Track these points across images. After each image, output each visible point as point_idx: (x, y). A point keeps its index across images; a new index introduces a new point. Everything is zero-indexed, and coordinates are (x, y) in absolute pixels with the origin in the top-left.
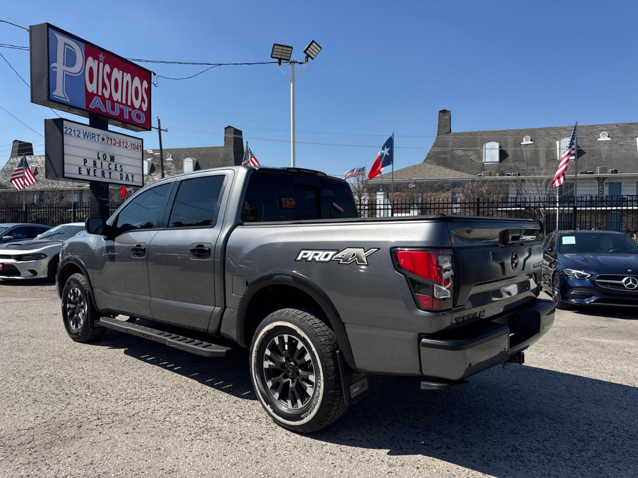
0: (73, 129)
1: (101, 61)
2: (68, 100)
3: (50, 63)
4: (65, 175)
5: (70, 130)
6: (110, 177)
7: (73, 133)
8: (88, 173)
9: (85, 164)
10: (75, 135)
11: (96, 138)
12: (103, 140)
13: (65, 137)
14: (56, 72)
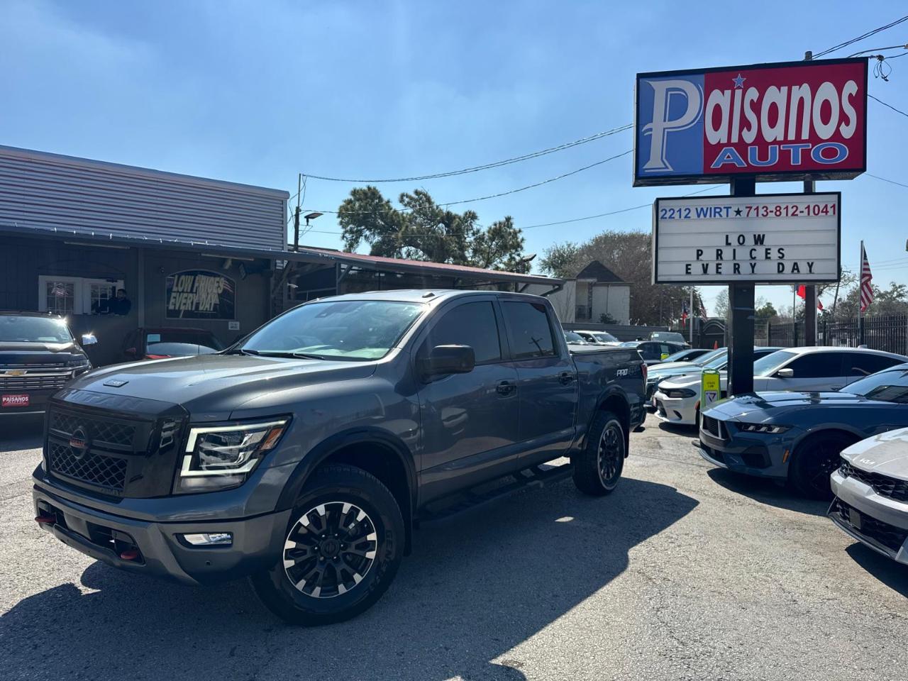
0: (676, 209)
1: (739, 88)
2: (671, 169)
3: (641, 126)
4: (659, 279)
5: (672, 211)
6: (753, 272)
7: (676, 215)
8: (705, 270)
9: (700, 257)
10: (680, 217)
11: (724, 213)
12: (738, 212)
13: (661, 224)
14: (651, 135)
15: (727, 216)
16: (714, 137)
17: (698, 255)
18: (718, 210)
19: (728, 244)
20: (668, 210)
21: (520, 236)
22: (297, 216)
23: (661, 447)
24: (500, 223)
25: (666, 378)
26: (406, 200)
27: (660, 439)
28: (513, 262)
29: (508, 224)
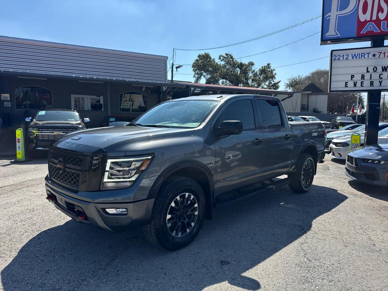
0: (342, 55)
2: (339, 35)
3: (324, 16)
4: (332, 90)
5: (339, 56)
6: (380, 85)
7: (341, 58)
8: (355, 85)
9: (353, 79)
10: (343, 59)
11: (366, 56)
12: (374, 55)
13: (333, 63)
14: (330, 19)
15: (368, 57)
16: (363, 18)
17: (352, 78)
18: (363, 55)
19: (368, 71)
20: (337, 56)
21: (274, 72)
22: (172, 67)
23: (329, 169)
24: (265, 67)
25: (337, 138)
26: (222, 58)
27: (329, 166)
28: (271, 85)
29: (268, 67)
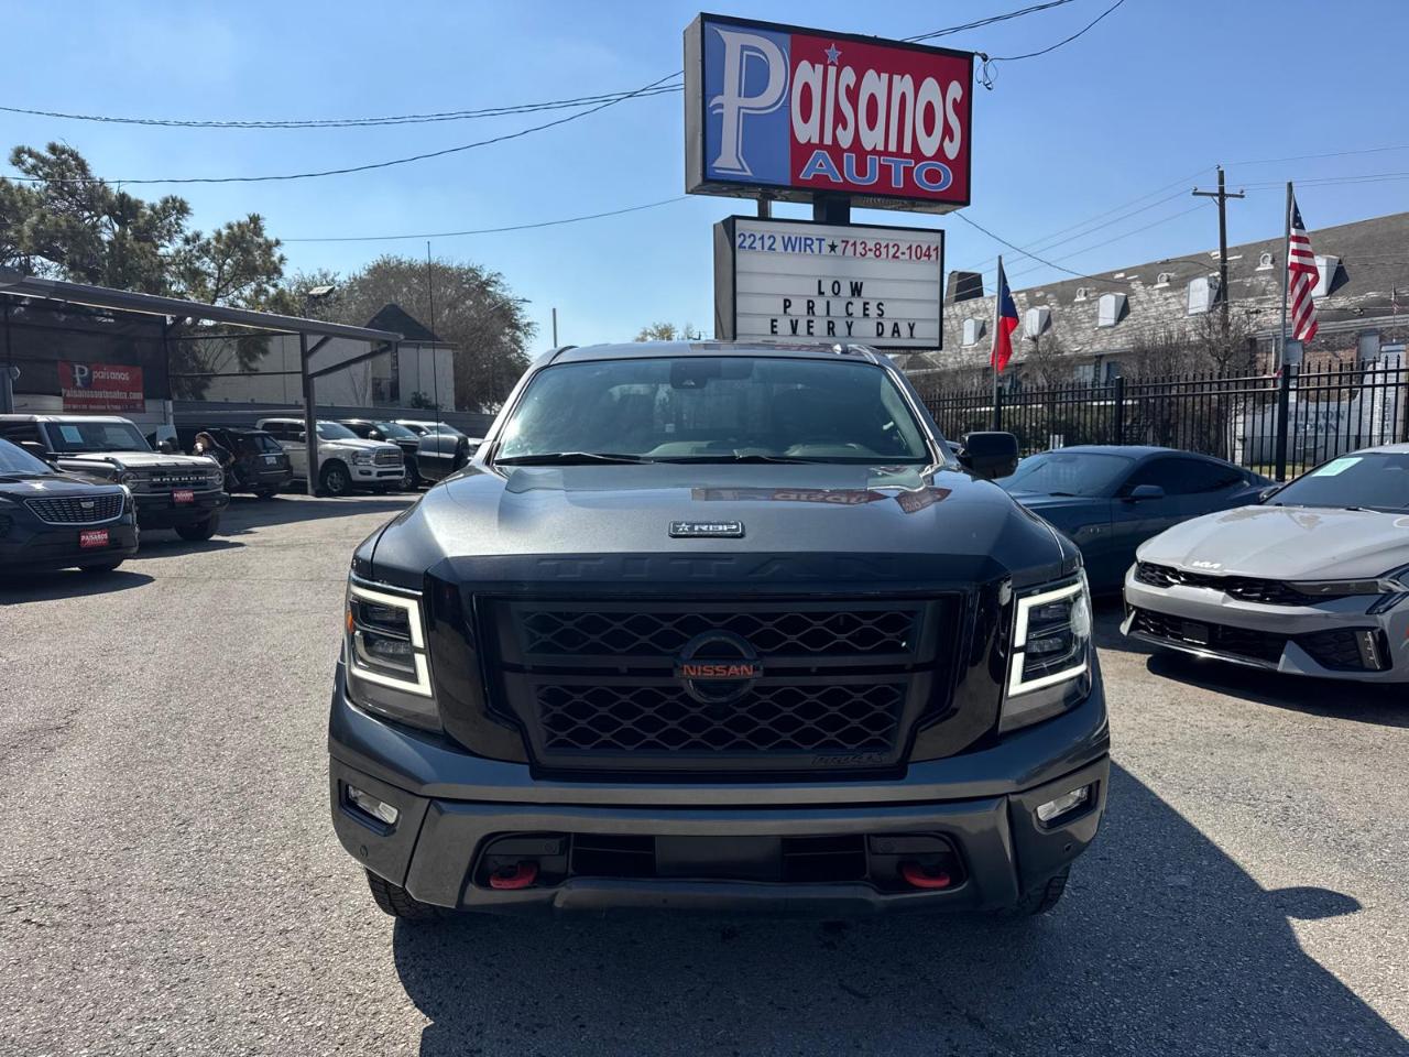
0: (758, 236)
1: (832, 64)
2: (749, 173)
3: (708, 99)
5: (752, 238)
6: (850, 334)
7: (758, 244)
8: (794, 330)
9: (788, 310)
10: (763, 248)
11: (816, 246)
12: (833, 247)
13: (738, 256)
14: (721, 114)
16: (806, 132)
17: (786, 307)
18: (809, 242)
19: (821, 293)
20: (746, 236)
24: (239, 225)
26: (30, 161)
29: (255, 227)
